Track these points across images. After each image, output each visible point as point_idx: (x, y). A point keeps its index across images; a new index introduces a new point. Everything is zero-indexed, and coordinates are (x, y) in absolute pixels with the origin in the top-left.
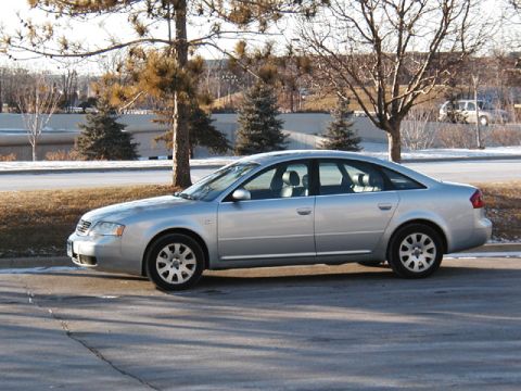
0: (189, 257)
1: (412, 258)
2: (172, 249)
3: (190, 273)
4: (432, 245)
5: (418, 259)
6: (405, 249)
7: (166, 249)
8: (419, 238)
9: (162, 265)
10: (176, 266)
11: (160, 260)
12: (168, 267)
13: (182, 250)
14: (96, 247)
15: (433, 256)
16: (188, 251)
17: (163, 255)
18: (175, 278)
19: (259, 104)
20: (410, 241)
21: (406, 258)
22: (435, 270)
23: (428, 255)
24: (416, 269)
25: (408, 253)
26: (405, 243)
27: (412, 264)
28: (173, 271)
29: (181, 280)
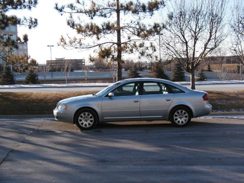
0: (91, 117)
1: (179, 119)
2: (85, 114)
3: (92, 123)
4: (187, 114)
5: (181, 120)
6: (176, 116)
7: (82, 115)
8: (182, 112)
9: (81, 120)
10: (86, 121)
11: (80, 118)
12: (83, 121)
13: (89, 115)
15: (187, 119)
16: (91, 115)
17: (81, 117)
18: (86, 125)
19: (178, 68)
20: (178, 113)
21: (176, 119)
23: (185, 118)
24: (180, 123)
25: (178, 118)
26: (176, 113)
27: (179, 121)
28: (85, 123)
29: (88, 126)
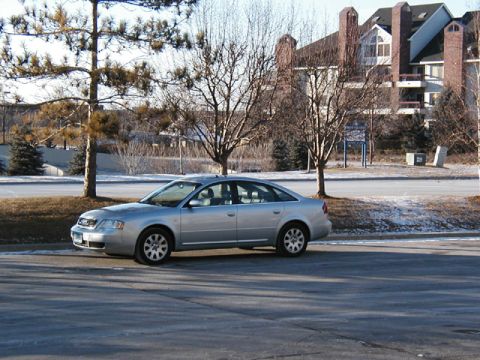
0: (163, 243)
1: (291, 244)
2: (154, 237)
3: (164, 253)
5: (294, 245)
6: (287, 238)
7: (150, 238)
8: (295, 232)
9: (147, 248)
10: (155, 249)
11: (146, 245)
12: (150, 250)
13: (159, 238)
14: (105, 236)
15: (302, 243)
16: (163, 239)
17: (148, 241)
18: (155, 256)
20: (290, 233)
21: (288, 244)
22: (303, 253)
23: (300, 242)
24: (293, 250)
25: (289, 241)
26: (287, 235)
28: (153, 252)
29: (158, 258)
